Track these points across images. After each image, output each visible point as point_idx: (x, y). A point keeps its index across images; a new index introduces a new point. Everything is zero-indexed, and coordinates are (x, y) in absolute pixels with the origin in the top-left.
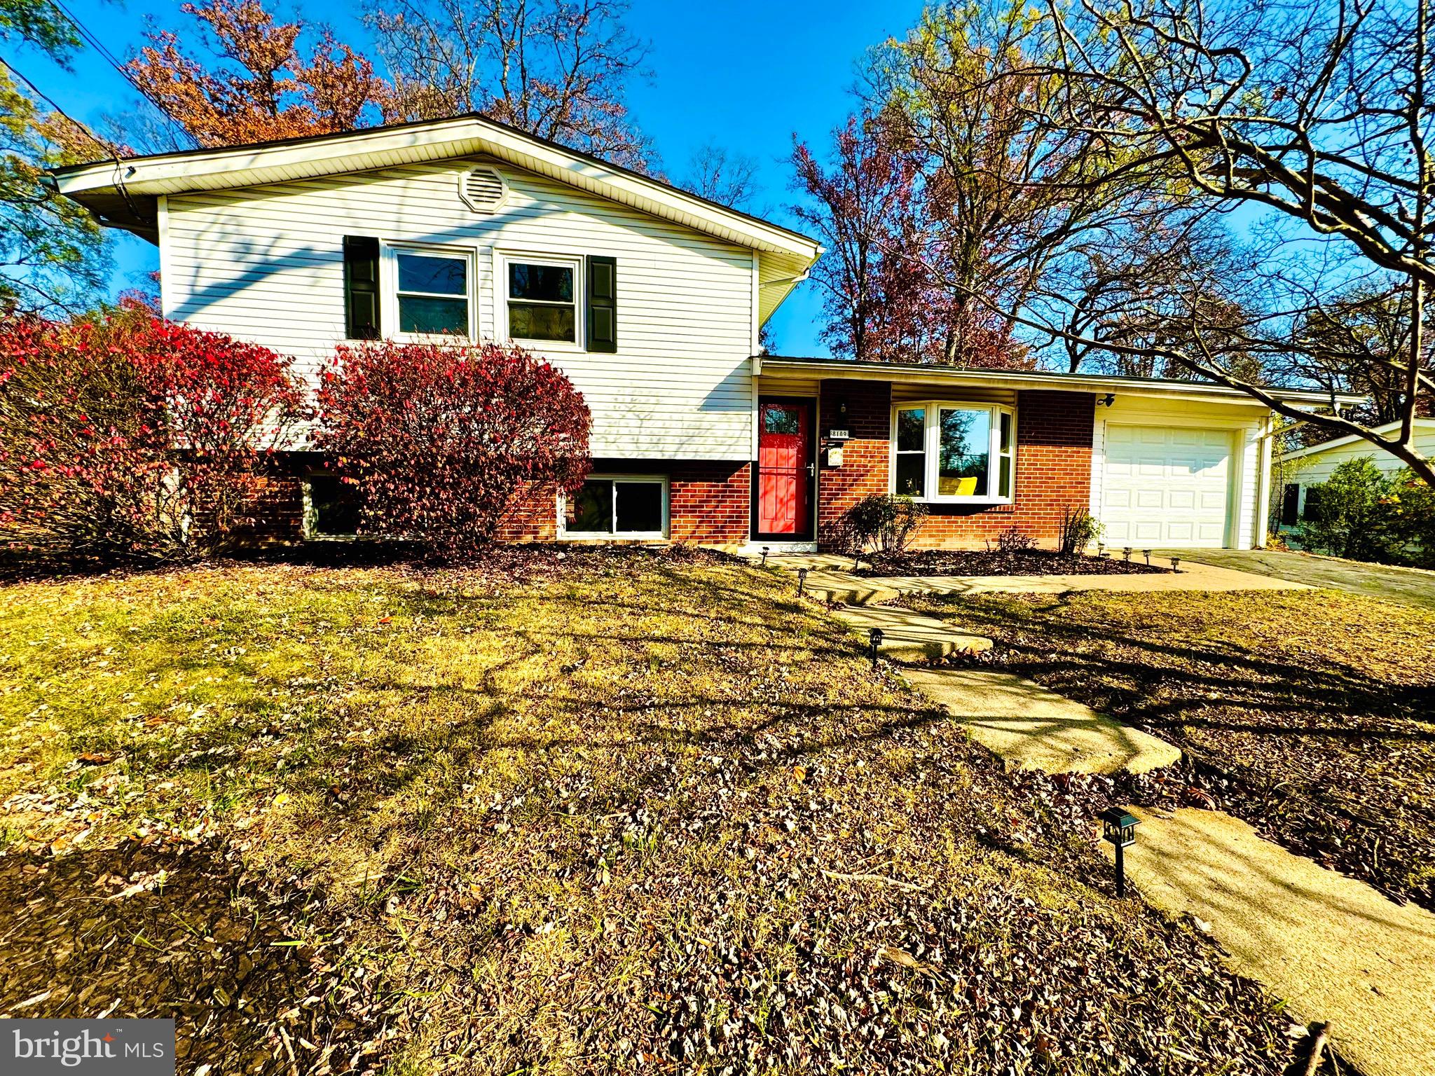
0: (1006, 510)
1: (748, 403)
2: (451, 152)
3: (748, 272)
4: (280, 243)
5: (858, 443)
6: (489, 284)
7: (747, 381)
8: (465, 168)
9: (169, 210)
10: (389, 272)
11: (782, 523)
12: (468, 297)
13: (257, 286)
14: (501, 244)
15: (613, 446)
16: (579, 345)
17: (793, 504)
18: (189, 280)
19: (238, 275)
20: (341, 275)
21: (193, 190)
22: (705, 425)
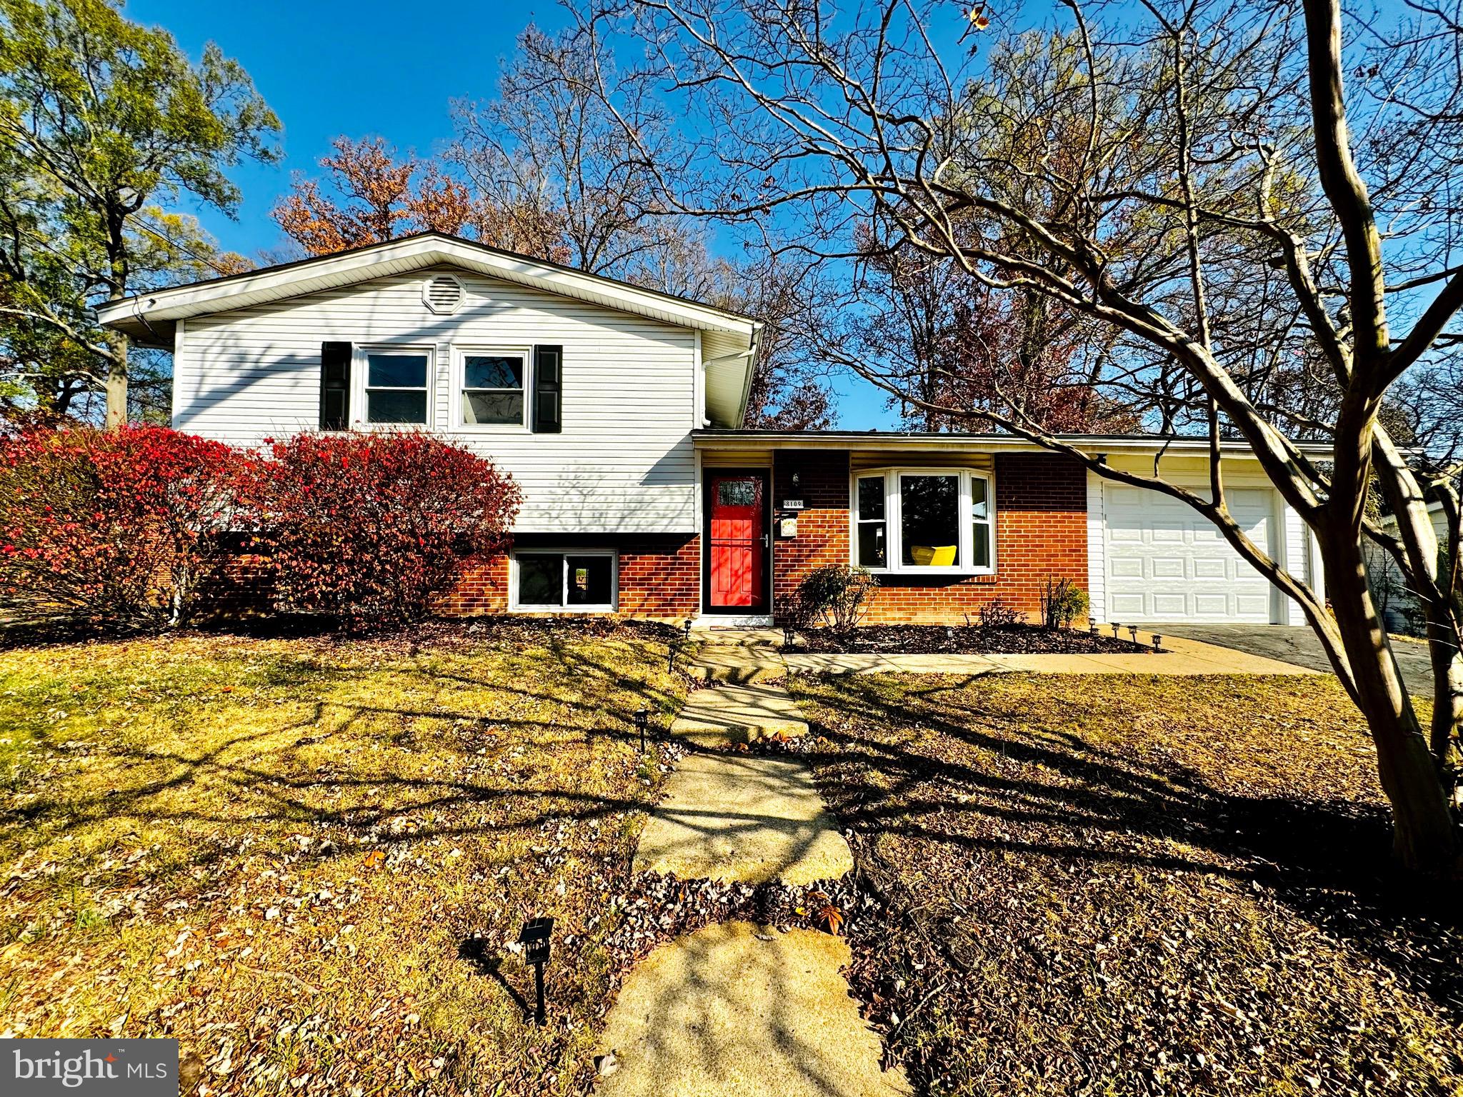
0: (985, 581)
1: (691, 476)
2: (416, 265)
3: (691, 351)
4: (271, 352)
5: (814, 513)
6: (445, 376)
7: (690, 454)
8: (429, 277)
9: (185, 331)
10: (360, 372)
11: (737, 596)
12: (428, 388)
13: (250, 389)
14: (458, 340)
15: (557, 522)
16: (526, 427)
17: (749, 576)
18: (194, 387)
19: (233, 380)
20: (318, 375)
21: (205, 313)
22: (647, 498)
